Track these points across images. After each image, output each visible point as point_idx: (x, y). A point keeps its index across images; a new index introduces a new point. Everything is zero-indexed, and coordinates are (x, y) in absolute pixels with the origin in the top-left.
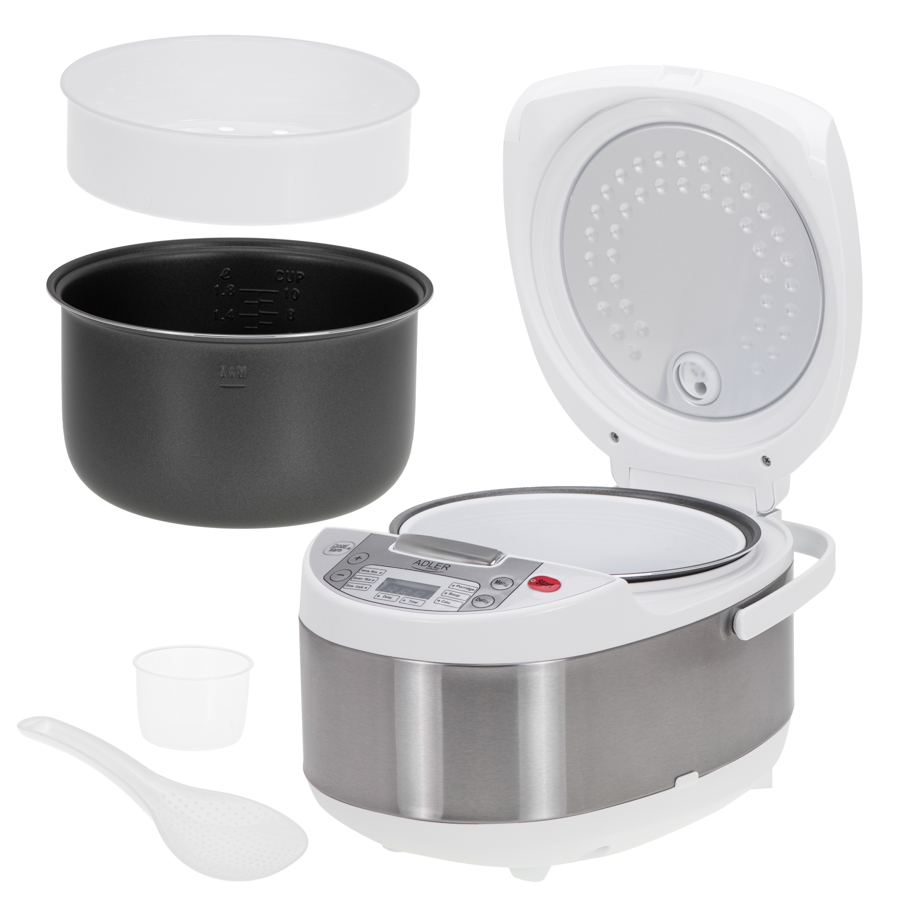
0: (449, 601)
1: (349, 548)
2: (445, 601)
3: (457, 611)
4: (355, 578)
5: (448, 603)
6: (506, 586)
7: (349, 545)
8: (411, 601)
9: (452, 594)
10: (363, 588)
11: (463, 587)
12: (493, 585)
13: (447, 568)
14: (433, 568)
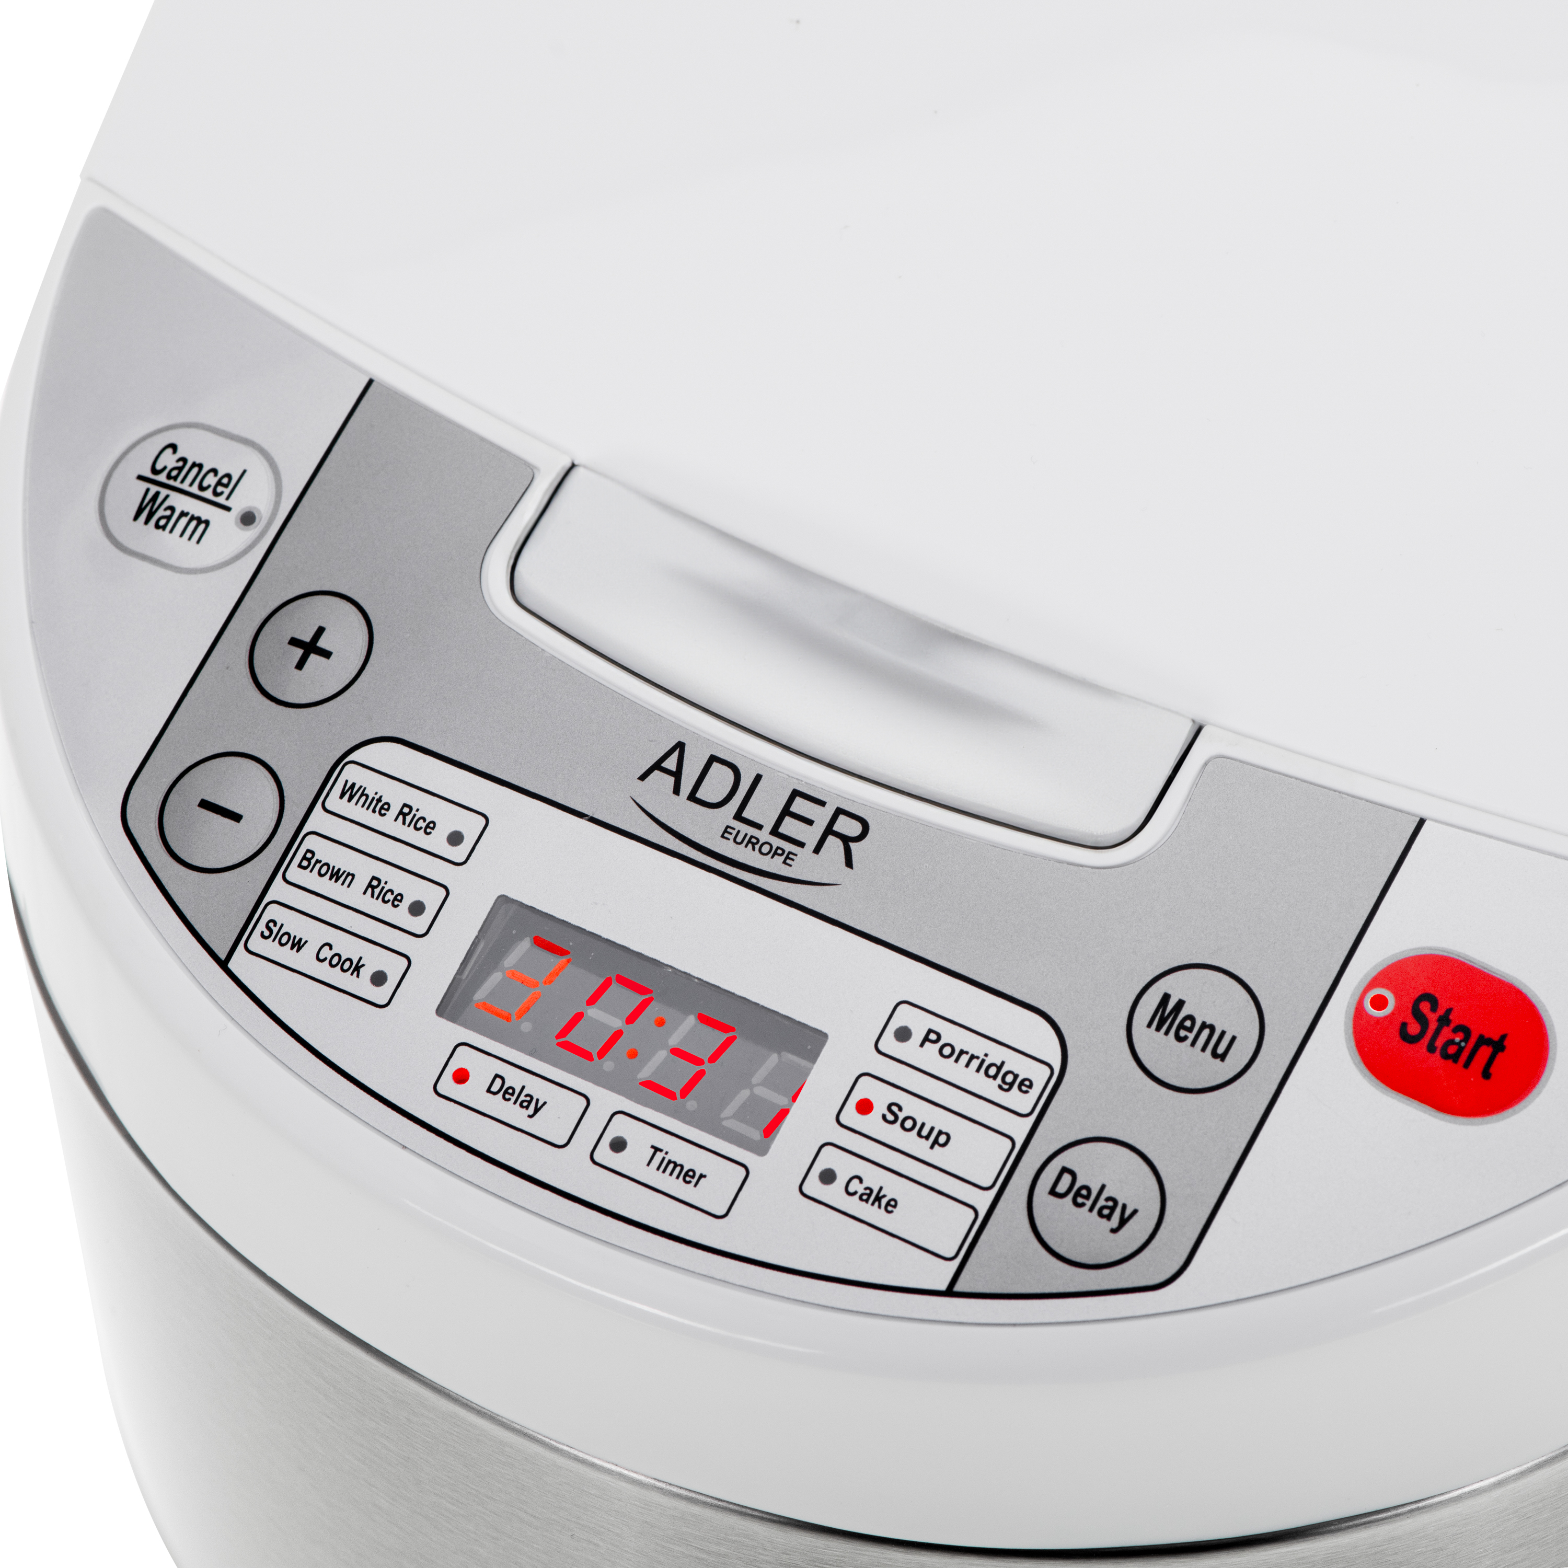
0: (893, 1187)
1: (248, 519)
2: (865, 1184)
3: (943, 1287)
4: (304, 858)
5: (884, 1201)
6: (1223, 1057)
7: (244, 472)
8: (656, 1150)
9: (901, 1116)
10: (362, 970)
11: (962, 1052)
12: (1146, 1038)
13: (846, 840)
14: (764, 835)
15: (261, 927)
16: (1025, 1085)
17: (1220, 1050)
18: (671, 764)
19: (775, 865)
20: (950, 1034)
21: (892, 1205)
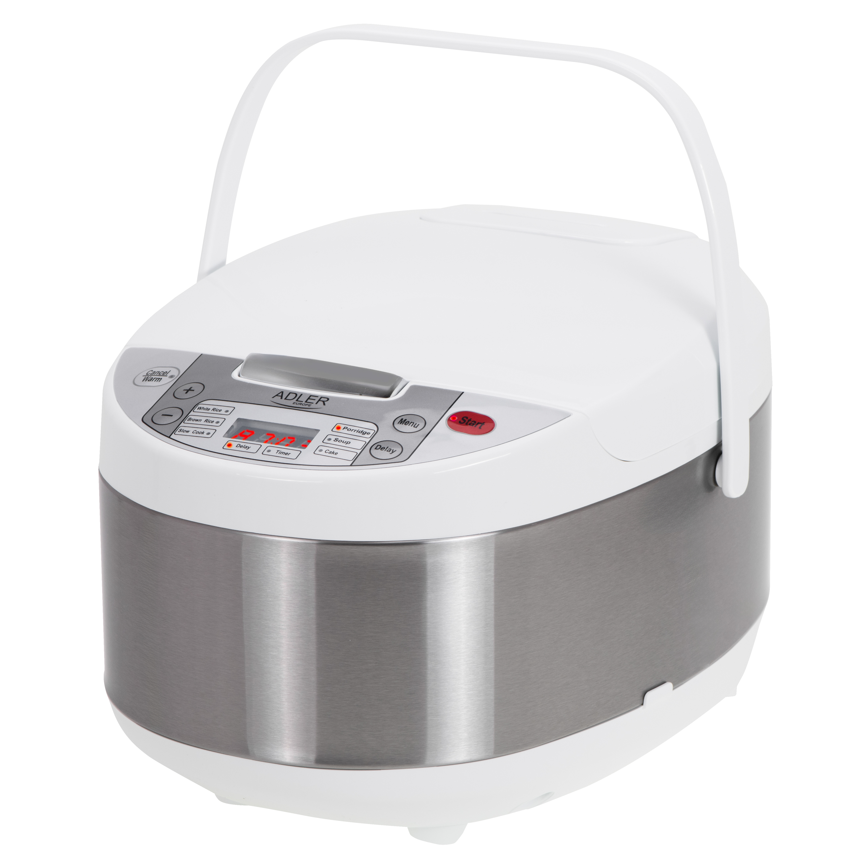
0: (336, 451)
1: (172, 377)
2: (330, 451)
3: (350, 465)
4: (189, 419)
5: (334, 453)
6: (416, 427)
7: (170, 371)
8: (278, 451)
9: (338, 440)
10: (204, 433)
11: (353, 430)
12: (396, 426)
13: (324, 402)
14: (304, 403)
15: (179, 430)
16: (368, 433)
17: (416, 426)
18: (280, 395)
19: (307, 407)
20: (349, 427)
21: (336, 454)
